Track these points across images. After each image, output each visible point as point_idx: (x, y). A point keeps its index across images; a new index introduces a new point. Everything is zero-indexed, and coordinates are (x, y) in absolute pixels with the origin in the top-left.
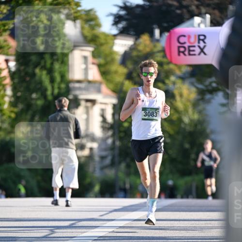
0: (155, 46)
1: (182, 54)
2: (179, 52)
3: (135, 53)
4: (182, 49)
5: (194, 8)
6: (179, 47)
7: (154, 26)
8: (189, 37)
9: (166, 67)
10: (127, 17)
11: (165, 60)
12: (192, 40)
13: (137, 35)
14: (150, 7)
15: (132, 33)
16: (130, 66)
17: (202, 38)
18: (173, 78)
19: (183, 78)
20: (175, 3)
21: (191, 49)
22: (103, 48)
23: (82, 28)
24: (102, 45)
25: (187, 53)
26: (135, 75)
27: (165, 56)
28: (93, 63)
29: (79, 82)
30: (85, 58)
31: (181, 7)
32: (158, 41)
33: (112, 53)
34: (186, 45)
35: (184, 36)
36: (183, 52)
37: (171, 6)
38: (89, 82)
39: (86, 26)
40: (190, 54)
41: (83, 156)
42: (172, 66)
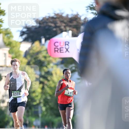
0: (42, 48)
1: (56, 52)
2: (55, 51)
3: (31, 52)
4: (56, 49)
5: (62, 27)
6: (55, 48)
7: (42, 37)
8: (60, 43)
9: (48, 59)
10: (27, 32)
11: (47, 55)
12: (62, 44)
13: (33, 42)
14: (39, 27)
15: (30, 40)
16: (29, 58)
17: (67, 43)
18: (51, 65)
19: (57, 65)
20: (53, 25)
21: (62, 49)
22: (14, 49)
23: (3, 38)
24: (14, 47)
25: (59, 51)
26: (31, 63)
27: (47, 53)
28: (9, 57)
29: (2, 67)
30: (5, 54)
31: (56, 27)
32: (44, 45)
33: (19, 51)
34: (59, 47)
35: (57, 42)
36: (57, 51)
37: (50, 26)
38: (7, 67)
39: (6, 37)
40: (60, 52)
41: (4, 107)
42: (51, 58)
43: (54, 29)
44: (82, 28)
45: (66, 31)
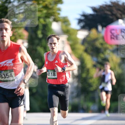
2: (111, 38)
3: (89, 39)
4: (113, 37)
11: (104, 42)
16: (86, 45)
17: (123, 31)
19: (113, 51)
20: (109, 13)
30: (63, 42)
31: (113, 15)
34: (115, 35)
37: (106, 14)
39: (64, 25)
42: (108, 46)
43: (111, 17)
45: (121, 18)
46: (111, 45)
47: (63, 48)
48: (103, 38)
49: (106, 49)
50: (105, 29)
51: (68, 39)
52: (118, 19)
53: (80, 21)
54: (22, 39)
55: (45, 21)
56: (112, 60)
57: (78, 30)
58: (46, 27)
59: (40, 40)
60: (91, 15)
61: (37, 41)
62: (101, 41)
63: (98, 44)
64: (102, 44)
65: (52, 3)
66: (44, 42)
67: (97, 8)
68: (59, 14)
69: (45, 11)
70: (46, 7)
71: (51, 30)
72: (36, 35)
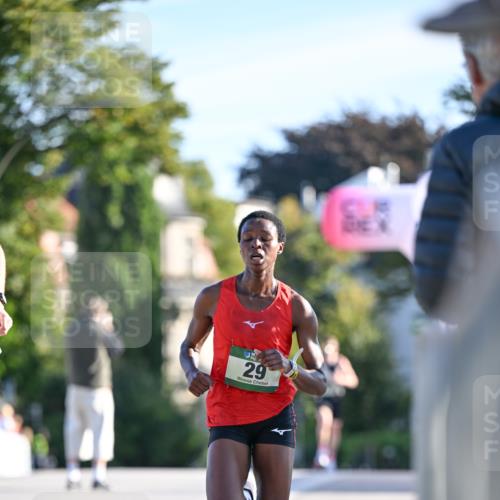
7: (305, 185)
30: (190, 242)
31: (349, 153)
34: (356, 220)
42: (332, 254)
44: (429, 155)
45: (377, 164)
46: (345, 252)
47: (191, 261)
48: (319, 229)
49: (328, 264)
50: (324, 200)
51: (208, 232)
52: (365, 166)
53: (244, 174)
54: (58, 229)
55: (130, 171)
56: (348, 298)
57: (237, 204)
58: (134, 194)
59: (116, 234)
60: (278, 156)
61: (104, 239)
62: (312, 237)
63: (302, 248)
64: (315, 249)
65: (154, 116)
66: (127, 239)
67: (299, 133)
68: (176, 151)
69: (132, 143)
70: (135, 129)
71: (150, 202)
72: (104, 217)
